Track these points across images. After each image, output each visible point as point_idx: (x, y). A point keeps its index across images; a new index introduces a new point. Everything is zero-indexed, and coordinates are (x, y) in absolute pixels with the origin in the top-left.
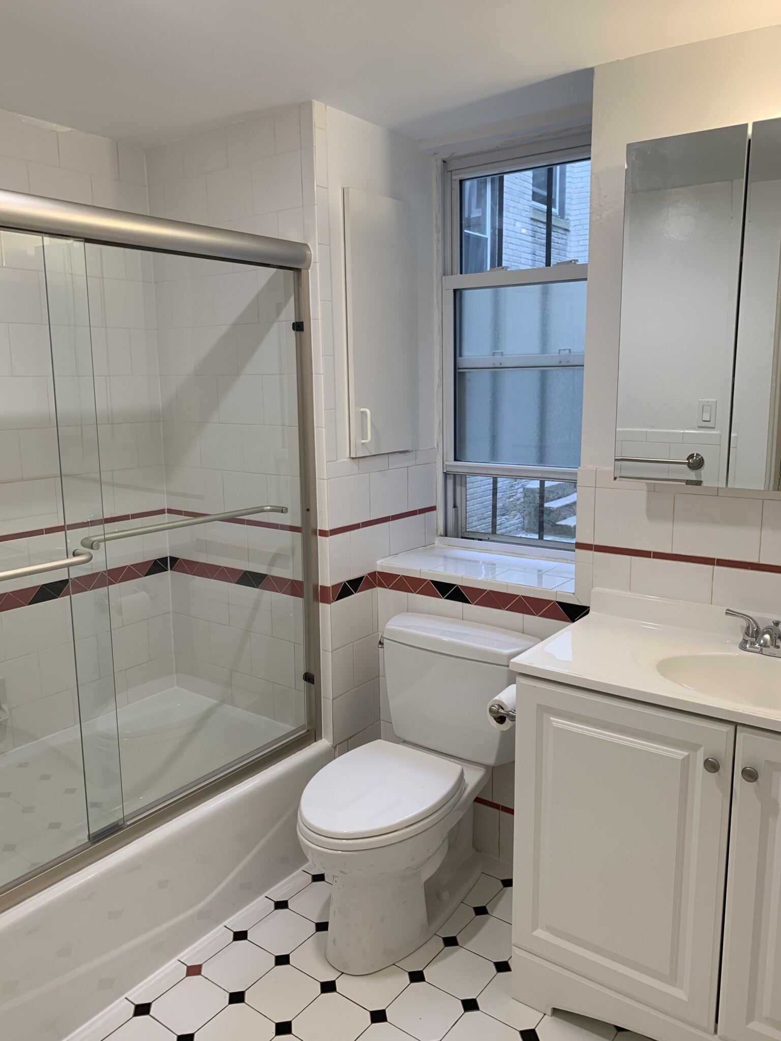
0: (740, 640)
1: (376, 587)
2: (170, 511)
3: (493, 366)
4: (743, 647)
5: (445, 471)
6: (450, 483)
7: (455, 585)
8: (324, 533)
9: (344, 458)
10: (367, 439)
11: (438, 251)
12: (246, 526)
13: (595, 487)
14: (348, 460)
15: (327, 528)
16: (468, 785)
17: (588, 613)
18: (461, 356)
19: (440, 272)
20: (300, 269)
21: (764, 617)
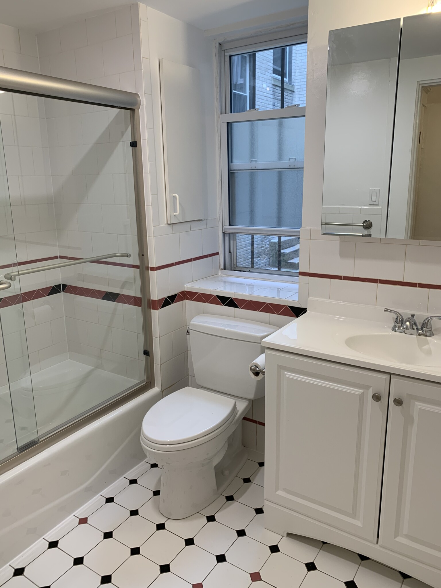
0: (393, 325)
1: (184, 300)
2: (61, 257)
3: (250, 169)
4: (394, 330)
5: (224, 232)
6: (227, 238)
7: (231, 298)
8: (153, 269)
9: (164, 224)
10: (177, 213)
11: (217, 99)
12: (106, 265)
13: (310, 239)
14: (166, 225)
15: (155, 266)
16: (238, 411)
17: (306, 312)
18: (232, 162)
19: (219, 112)
20: (134, 109)
21: (406, 312)
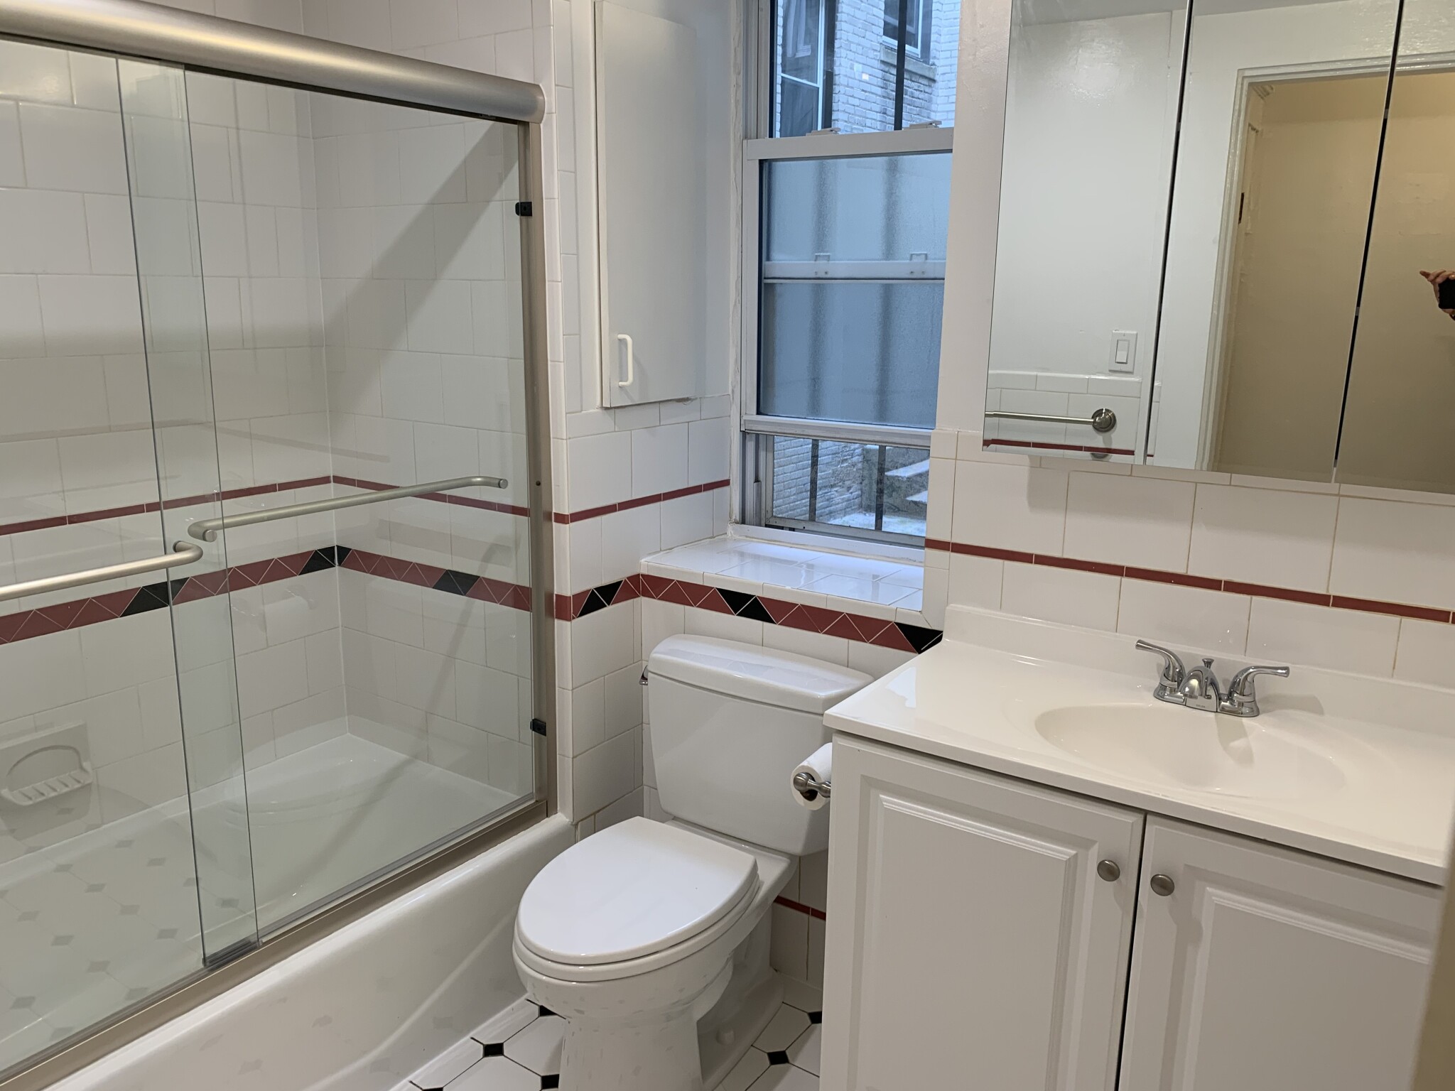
0: (1156, 684)
1: (639, 596)
2: (338, 480)
3: (814, 276)
4: (1160, 694)
5: (743, 429)
6: (751, 446)
7: (753, 596)
8: (561, 519)
9: (594, 409)
10: (626, 381)
11: (737, 102)
12: (447, 504)
13: (956, 459)
14: (599, 410)
15: (567, 511)
16: (763, 883)
17: (939, 640)
18: (768, 259)
19: (740, 133)
20: (528, 123)
21: (1191, 652)
